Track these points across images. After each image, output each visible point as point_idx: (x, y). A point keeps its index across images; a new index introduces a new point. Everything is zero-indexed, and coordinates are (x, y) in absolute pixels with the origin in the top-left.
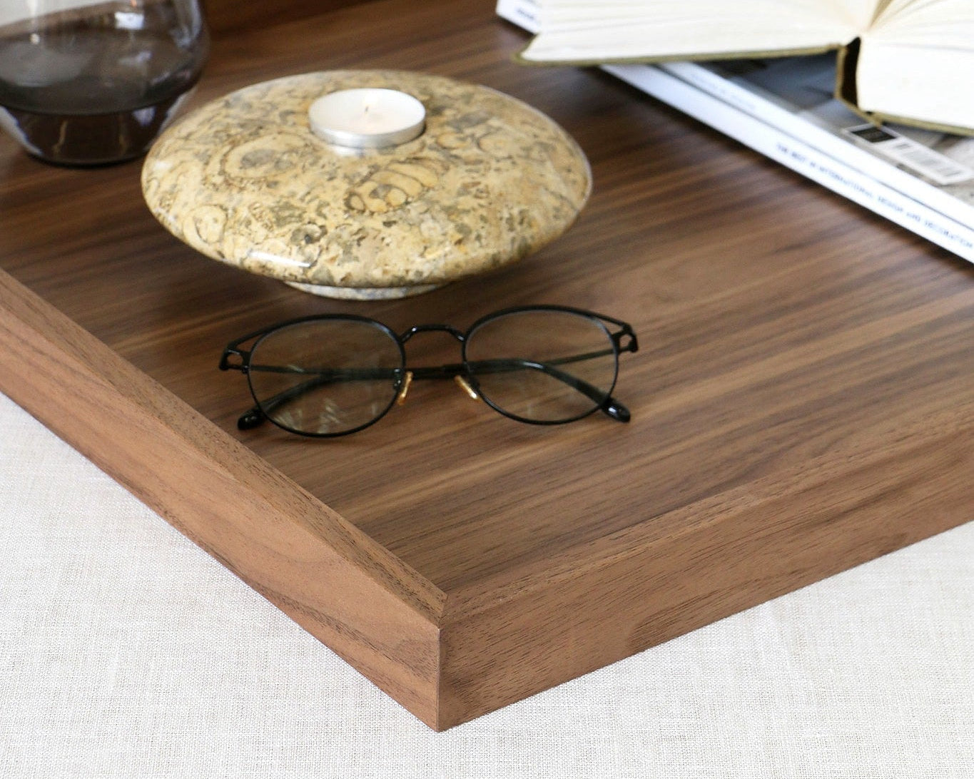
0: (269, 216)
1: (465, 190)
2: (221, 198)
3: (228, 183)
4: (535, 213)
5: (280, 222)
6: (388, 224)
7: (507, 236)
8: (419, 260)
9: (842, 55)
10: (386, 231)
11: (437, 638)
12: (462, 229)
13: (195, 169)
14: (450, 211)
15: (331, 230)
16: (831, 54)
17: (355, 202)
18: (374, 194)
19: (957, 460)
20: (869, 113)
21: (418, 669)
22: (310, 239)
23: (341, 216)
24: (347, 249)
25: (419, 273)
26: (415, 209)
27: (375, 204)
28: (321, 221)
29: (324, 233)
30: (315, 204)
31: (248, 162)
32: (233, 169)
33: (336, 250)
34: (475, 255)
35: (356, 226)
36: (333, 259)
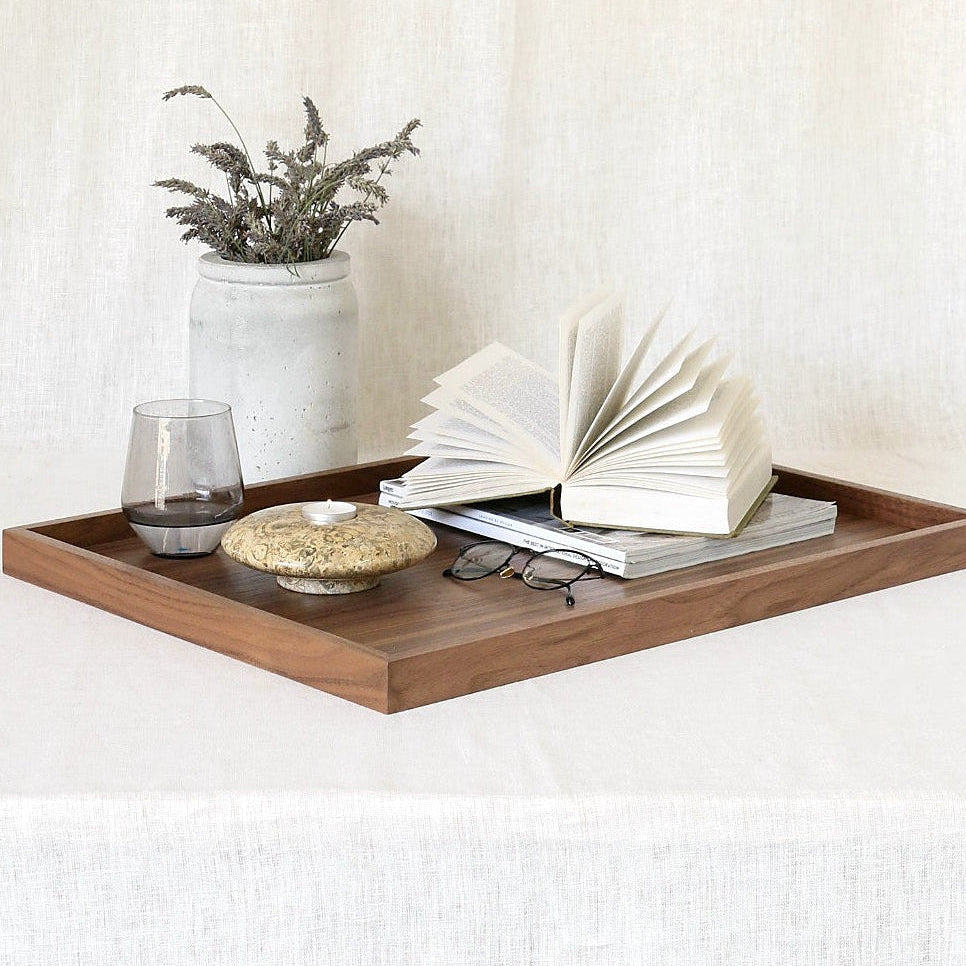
0: (288, 546)
1: (379, 534)
2: (264, 541)
3: (267, 535)
4: (412, 545)
5: (294, 548)
6: (345, 546)
7: (400, 553)
8: (360, 562)
9: (552, 492)
10: (343, 549)
11: (386, 668)
12: (378, 549)
13: (251, 533)
14: (373, 542)
15: (318, 550)
16: (548, 492)
17: (328, 538)
18: (337, 535)
19: (610, 624)
20: (568, 522)
21: (378, 686)
22: (308, 554)
23: (322, 544)
24: (326, 557)
25: (360, 568)
26: (356, 541)
27: (338, 539)
28: (313, 546)
29: (315, 550)
30: (309, 540)
31: (274, 527)
32: (268, 530)
33: (321, 558)
34: (386, 561)
35: (330, 548)
36: (320, 562)
